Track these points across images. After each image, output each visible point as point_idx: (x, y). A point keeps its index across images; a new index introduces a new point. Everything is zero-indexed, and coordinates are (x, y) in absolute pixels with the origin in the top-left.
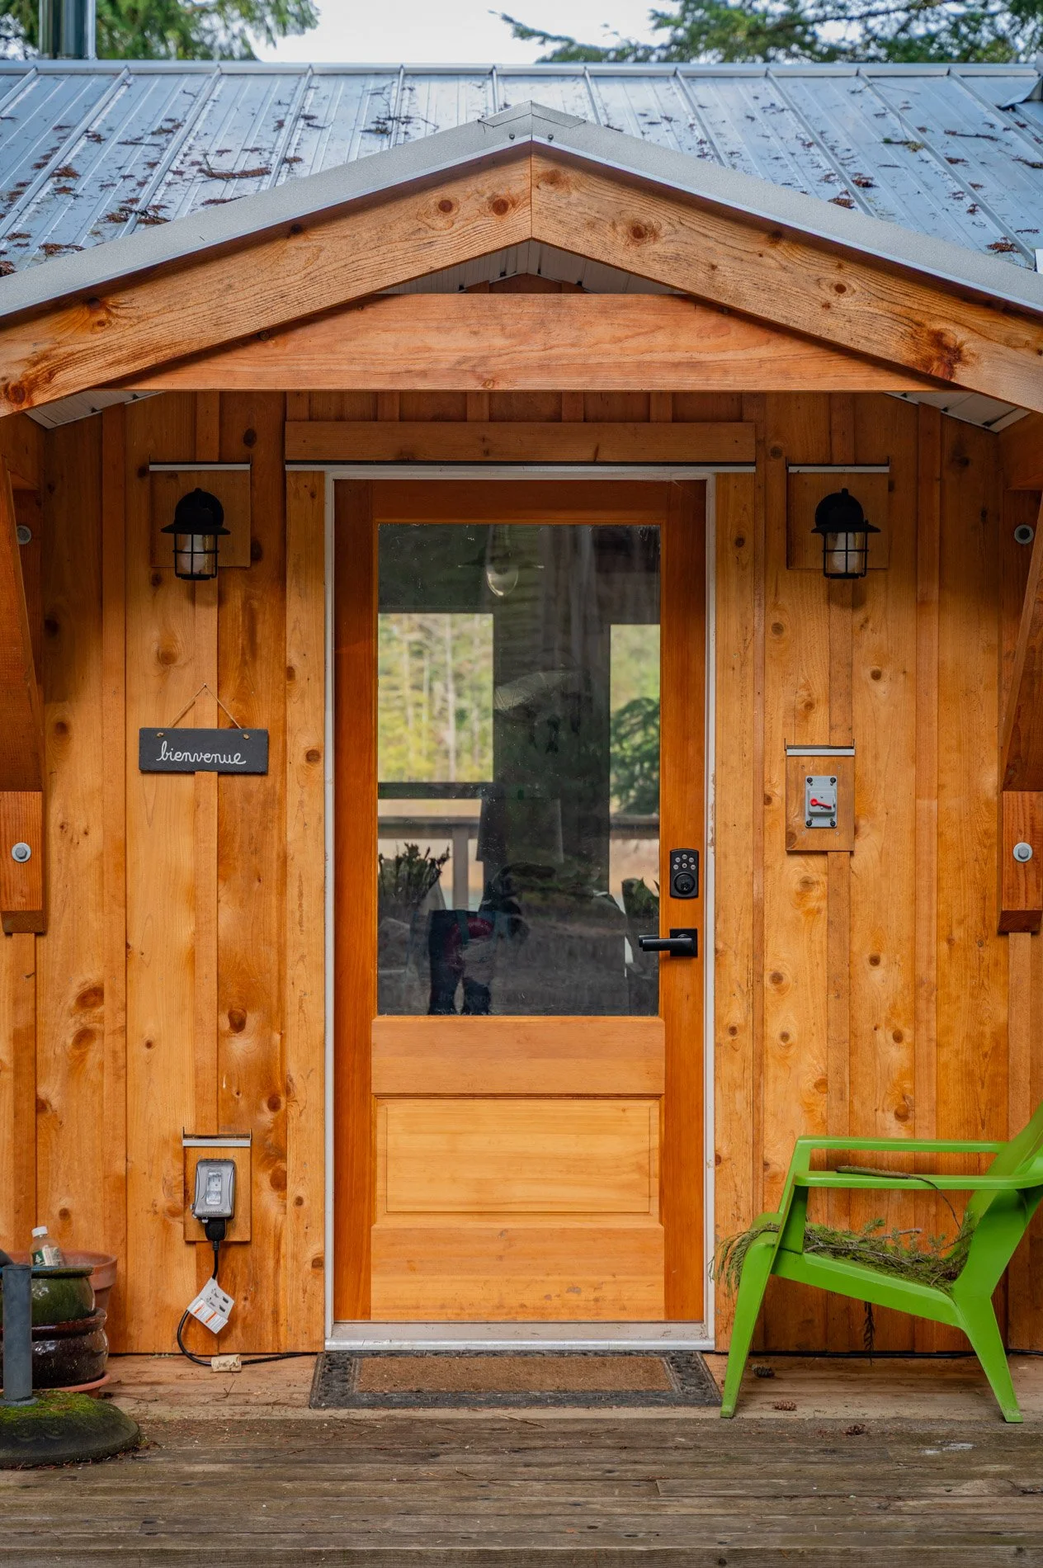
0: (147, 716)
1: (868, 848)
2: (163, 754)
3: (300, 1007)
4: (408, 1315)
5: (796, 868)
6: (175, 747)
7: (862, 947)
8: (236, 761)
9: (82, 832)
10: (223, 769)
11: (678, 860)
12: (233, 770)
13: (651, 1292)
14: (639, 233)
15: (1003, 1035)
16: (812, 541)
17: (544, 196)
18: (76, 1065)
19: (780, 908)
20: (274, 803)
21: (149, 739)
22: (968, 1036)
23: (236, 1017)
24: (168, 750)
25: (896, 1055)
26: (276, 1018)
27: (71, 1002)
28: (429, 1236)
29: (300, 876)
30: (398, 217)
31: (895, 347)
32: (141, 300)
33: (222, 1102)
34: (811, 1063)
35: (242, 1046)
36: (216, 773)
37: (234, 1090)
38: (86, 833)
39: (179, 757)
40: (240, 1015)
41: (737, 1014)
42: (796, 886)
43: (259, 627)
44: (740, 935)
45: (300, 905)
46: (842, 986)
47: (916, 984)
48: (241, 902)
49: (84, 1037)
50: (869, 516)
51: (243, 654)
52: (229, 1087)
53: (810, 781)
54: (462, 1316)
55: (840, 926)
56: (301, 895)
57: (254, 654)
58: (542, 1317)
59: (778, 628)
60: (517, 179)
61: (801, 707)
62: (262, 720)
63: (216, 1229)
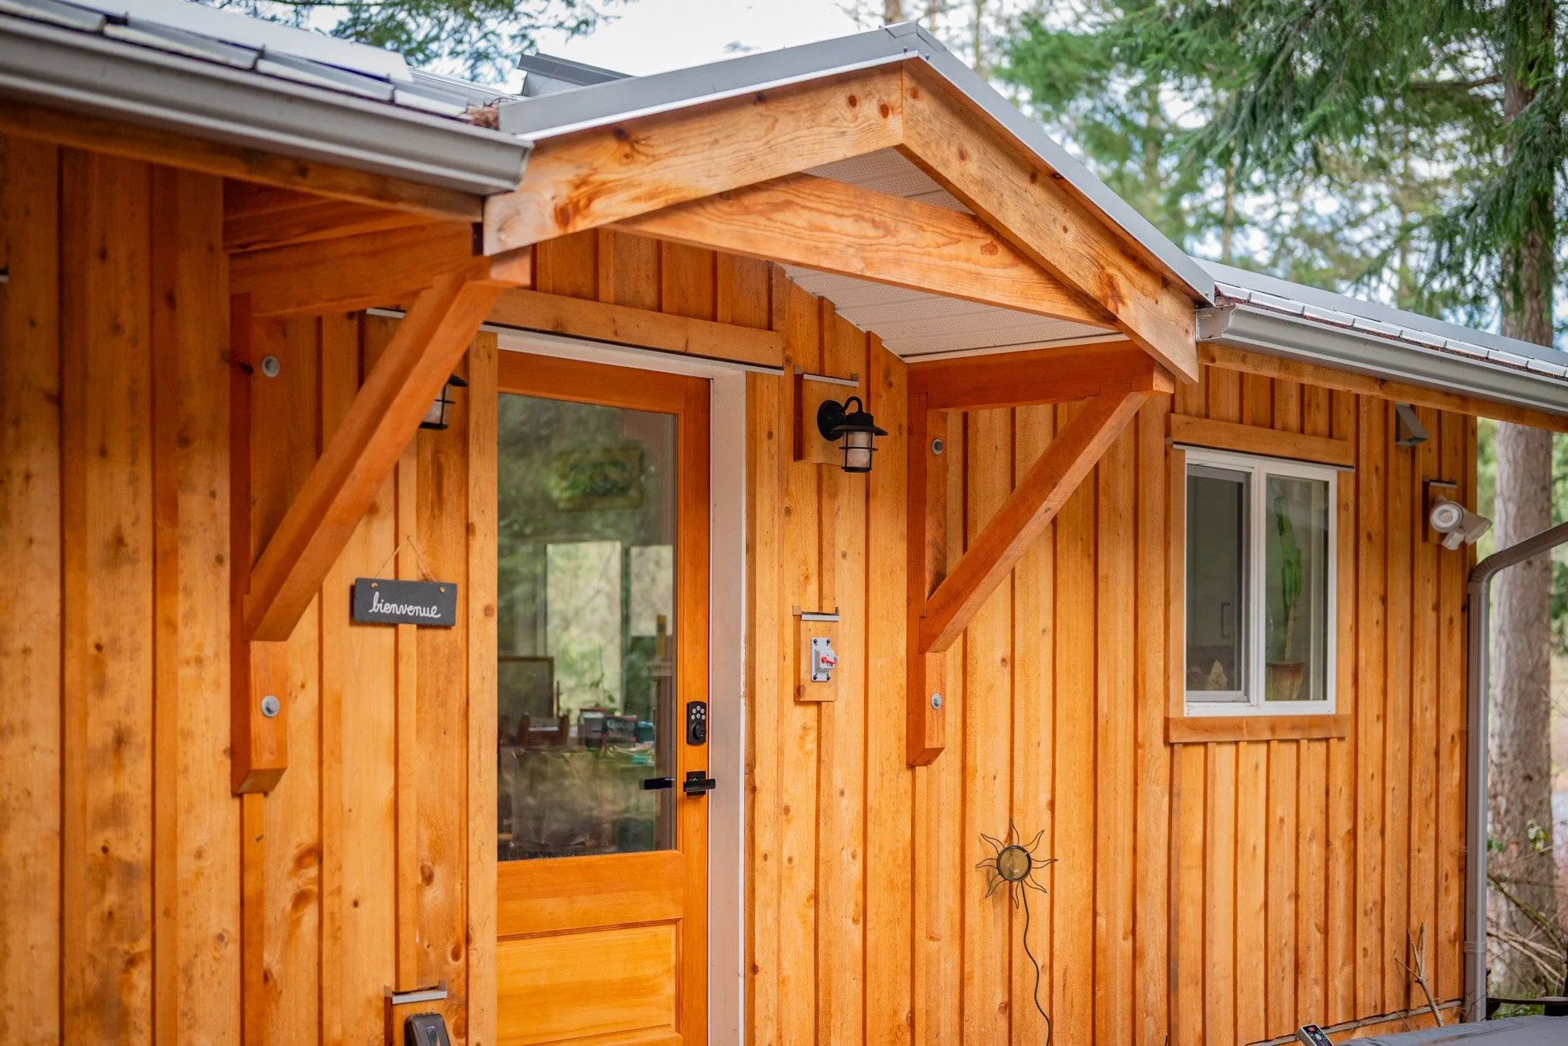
1: (842, 699)
2: (375, 605)
3: (479, 857)
5: (799, 716)
6: (387, 598)
7: (837, 779)
8: (433, 615)
9: (299, 684)
10: (422, 622)
11: (694, 711)
12: (428, 623)
16: (817, 442)
18: (291, 932)
19: (791, 751)
21: (364, 590)
22: (891, 851)
23: (426, 870)
24: (379, 602)
26: (459, 870)
27: (290, 864)
29: (479, 729)
34: (805, 883)
35: (432, 897)
36: (415, 626)
37: (426, 944)
38: (303, 686)
39: (389, 608)
40: (429, 868)
41: (768, 843)
42: (799, 732)
43: (445, 481)
44: (770, 774)
45: (479, 757)
48: (431, 755)
49: (300, 900)
51: (433, 508)
52: (422, 940)
53: (815, 642)
56: (480, 747)
57: (441, 509)
59: (788, 511)
61: (802, 578)
62: (449, 573)
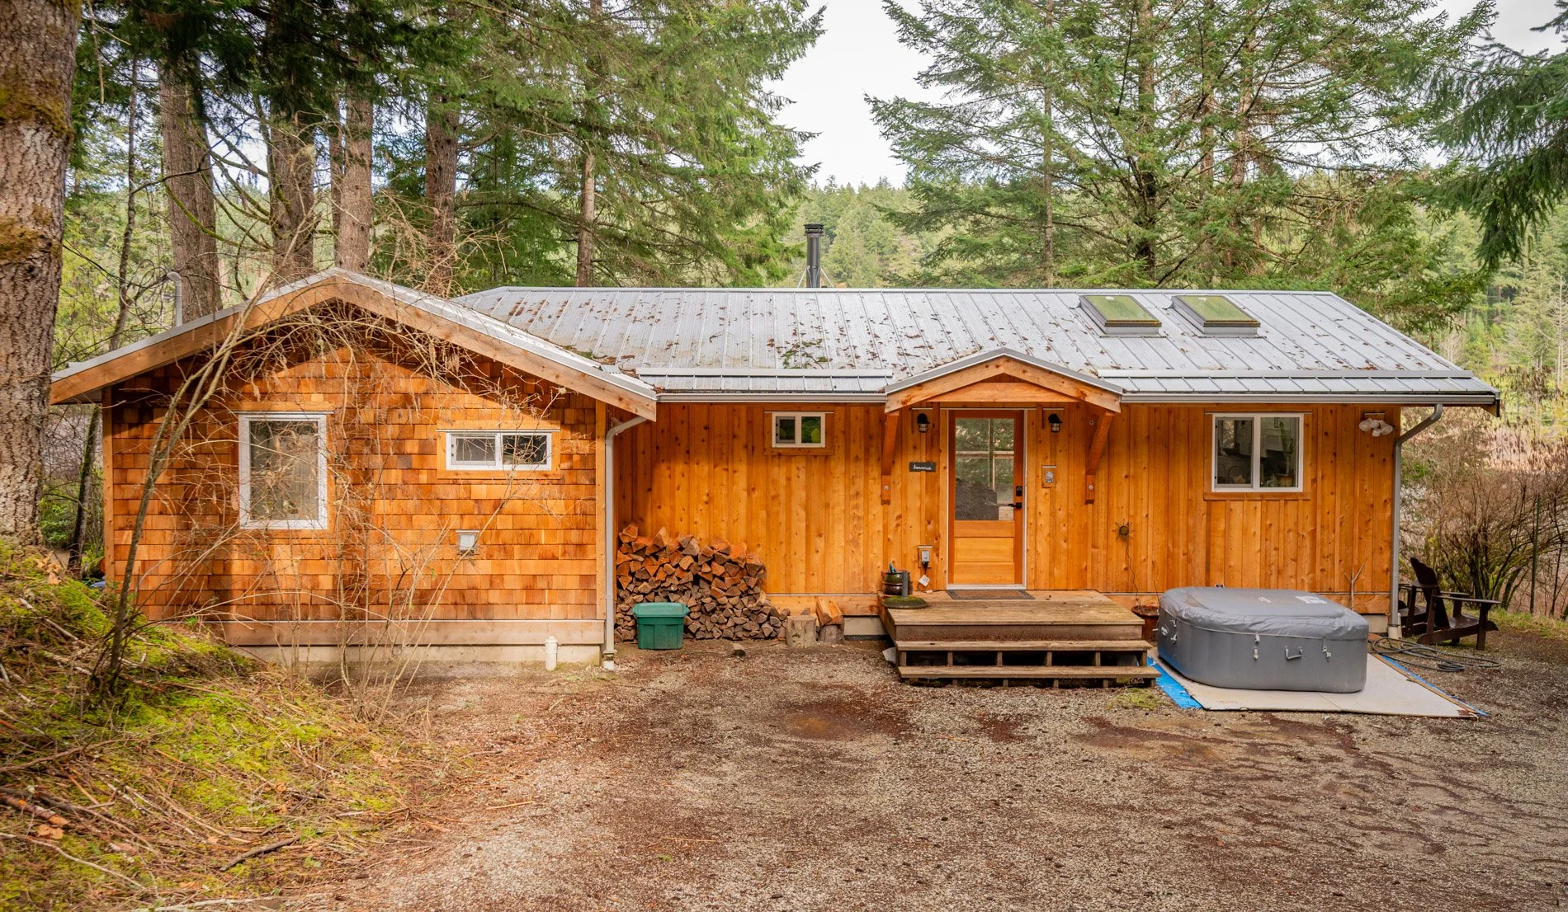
0: (911, 459)
1: (1059, 486)
3: (942, 519)
4: (961, 582)
5: (1044, 491)
6: (917, 466)
7: (1057, 507)
9: (897, 483)
10: (927, 470)
11: (1017, 488)
12: (929, 470)
13: (1011, 577)
14: (1024, 372)
15: (1086, 524)
16: (1048, 425)
17: (1006, 364)
18: (896, 531)
19: (1041, 499)
20: (937, 477)
21: (911, 465)
24: (915, 467)
25: (1064, 529)
26: (937, 521)
27: (895, 518)
28: (965, 566)
30: (979, 369)
31: (1073, 393)
32: (928, 385)
33: (927, 539)
34: (1046, 531)
35: (930, 527)
36: (925, 471)
38: (899, 484)
39: (918, 468)
40: (930, 521)
41: (1031, 521)
42: (1044, 494)
43: (934, 442)
44: (1032, 504)
46: (1053, 514)
47: (1068, 514)
48: (930, 498)
49: (898, 525)
50: (1061, 419)
51: (931, 447)
52: (928, 535)
53: (1047, 473)
54: (972, 582)
55: (1052, 502)
57: (933, 447)
58: (989, 582)
59: (1040, 441)
60: (1001, 362)
61: (1045, 458)
62: (934, 460)
63: (925, 565)
